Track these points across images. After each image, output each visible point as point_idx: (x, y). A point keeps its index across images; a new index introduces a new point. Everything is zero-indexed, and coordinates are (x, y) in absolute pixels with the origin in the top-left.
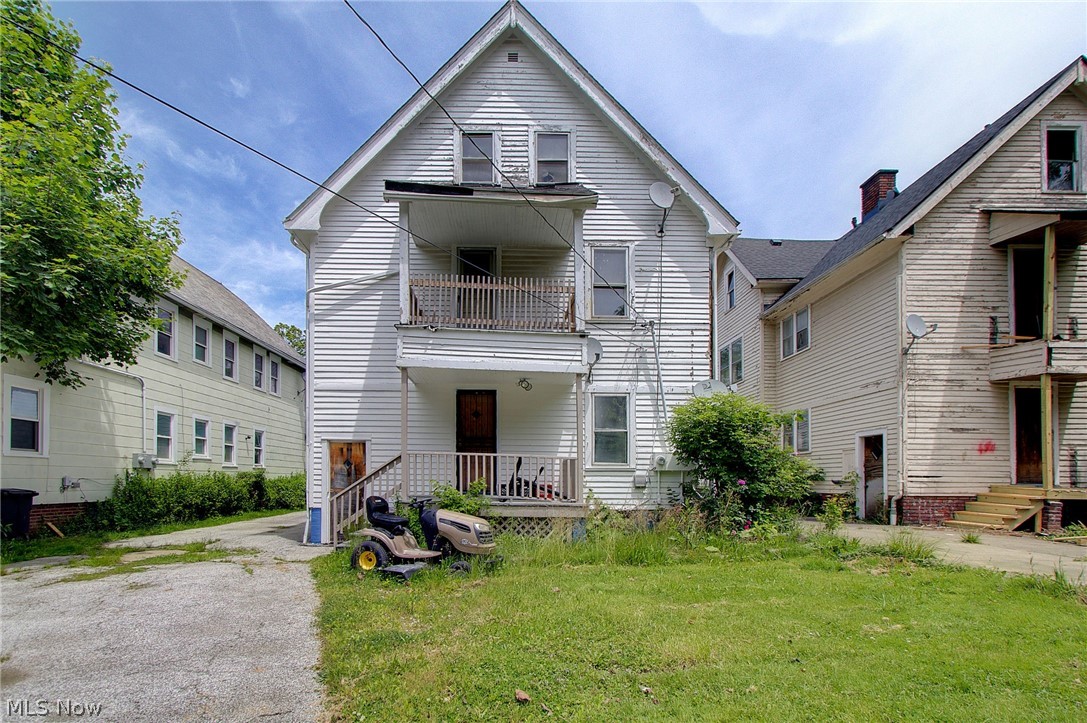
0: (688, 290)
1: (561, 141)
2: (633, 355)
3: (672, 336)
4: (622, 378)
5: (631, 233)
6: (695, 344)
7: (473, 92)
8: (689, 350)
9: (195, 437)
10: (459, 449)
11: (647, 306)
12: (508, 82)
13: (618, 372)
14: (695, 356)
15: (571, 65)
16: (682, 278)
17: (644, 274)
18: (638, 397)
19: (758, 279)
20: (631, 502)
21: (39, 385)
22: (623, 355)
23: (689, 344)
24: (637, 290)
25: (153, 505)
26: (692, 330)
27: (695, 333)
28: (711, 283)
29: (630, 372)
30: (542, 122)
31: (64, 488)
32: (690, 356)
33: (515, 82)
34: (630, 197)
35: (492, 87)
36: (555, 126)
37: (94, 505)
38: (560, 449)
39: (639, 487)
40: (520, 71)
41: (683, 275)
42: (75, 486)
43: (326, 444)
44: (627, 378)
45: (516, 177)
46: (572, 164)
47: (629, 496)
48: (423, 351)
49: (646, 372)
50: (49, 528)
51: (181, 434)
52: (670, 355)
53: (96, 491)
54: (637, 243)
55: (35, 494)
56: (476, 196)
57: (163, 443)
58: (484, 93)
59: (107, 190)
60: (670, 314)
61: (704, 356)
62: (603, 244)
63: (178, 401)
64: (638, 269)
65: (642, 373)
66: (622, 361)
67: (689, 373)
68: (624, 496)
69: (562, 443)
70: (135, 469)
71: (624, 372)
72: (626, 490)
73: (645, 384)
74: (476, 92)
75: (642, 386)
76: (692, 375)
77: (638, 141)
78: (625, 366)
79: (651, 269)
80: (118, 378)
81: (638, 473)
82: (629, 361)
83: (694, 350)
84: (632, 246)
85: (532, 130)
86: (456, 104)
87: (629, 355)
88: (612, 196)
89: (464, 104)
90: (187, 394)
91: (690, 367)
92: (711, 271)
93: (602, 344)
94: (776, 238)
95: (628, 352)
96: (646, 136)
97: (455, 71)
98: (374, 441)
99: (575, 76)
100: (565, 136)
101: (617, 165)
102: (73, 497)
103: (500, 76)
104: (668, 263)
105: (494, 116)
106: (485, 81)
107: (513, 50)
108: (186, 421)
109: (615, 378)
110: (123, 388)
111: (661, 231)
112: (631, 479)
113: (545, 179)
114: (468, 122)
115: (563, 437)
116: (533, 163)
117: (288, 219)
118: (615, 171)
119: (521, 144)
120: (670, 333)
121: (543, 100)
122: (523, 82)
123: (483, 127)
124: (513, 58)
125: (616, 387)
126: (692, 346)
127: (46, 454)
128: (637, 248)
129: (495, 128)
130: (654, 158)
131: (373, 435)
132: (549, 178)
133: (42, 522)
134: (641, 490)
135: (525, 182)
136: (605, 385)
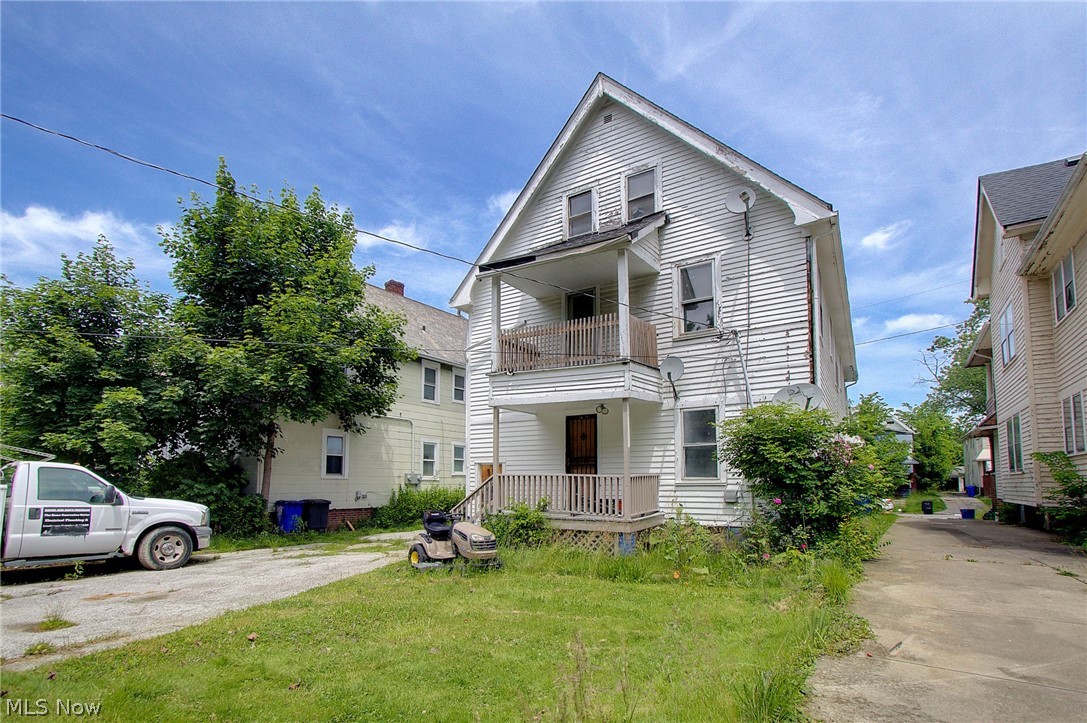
0: (782, 289)
1: (648, 176)
2: (721, 367)
3: (764, 340)
4: (711, 391)
5: (717, 244)
6: (791, 346)
7: (577, 162)
8: (784, 353)
9: (453, 459)
10: (567, 472)
11: (736, 313)
12: (604, 141)
13: (706, 385)
14: (791, 358)
15: (648, 108)
16: (776, 277)
17: (731, 282)
18: (727, 409)
19: (1005, 227)
20: (724, 518)
21: (341, 433)
22: (712, 368)
23: (784, 347)
24: (724, 299)
25: (409, 511)
26: (787, 331)
27: (791, 333)
28: (809, 276)
29: (719, 384)
30: (632, 166)
31: (358, 498)
32: (785, 359)
33: (609, 139)
34: (714, 209)
35: (592, 150)
36: (643, 165)
37: (376, 509)
38: (652, 465)
39: (731, 502)
40: (613, 128)
41: (775, 274)
42: (364, 497)
43: (477, 466)
44: (716, 390)
45: (611, 221)
46: (658, 194)
47: (721, 512)
48: (505, 392)
49: (736, 382)
50: (347, 525)
51: (443, 458)
52: (762, 361)
53: (379, 499)
54: (723, 253)
55: (330, 503)
56: (538, 260)
57: (428, 466)
58: (585, 158)
59: (349, 312)
60: (759, 318)
61: (802, 357)
62: (689, 262)
63: (439, 433)
64: (724, 278)
65: (731, 383)
66: (711, 373)
67: (784, 377)
68: (715, 512)
69: (654, 459)
70: (406, 484)
71: (713, 385)
72: (717, 506)
73: (735, 394)
74: (579, 160)
75: (732, 397)
76: (788, 379)
77: (714, 154)
78: (714, 379)
79: (739, 275)
80: (395, 422)
81: (729, 488)
82: (718, 372)
83: (790, 352)
84: (717, 257)
85: (623, 175)
86: (564, 175)
87: (718, 367)
88: (697, 214)
89: (571, 173)
90: (446, 427)
91: (785, 371)
92: (809, 262)
93: (683, 360)
94: (1071, 156)
95: (716, 364)
96: (722, 147)
97: (557, 151)
98: (508, 463)
99: (653, 117)
100: (652, 171)
101: (702, 182)
102: (363, 504)
103: (597, 139)
104: (758, 265)
105: (593, 174)
106: (586, 148)
107: (606, 113)
108: (446, 447)
109: (704, 391)
110: (398, 428)
111: (748, 234)
112: (722, 494)
113: (635, 216)
114: (573, 186)
115: (655, 454)
116: (624, 205)
117: (452, 301)
118: (701, 188)
119: (614, 191)
120: (762, 338)
121: (633, 145)
122: (616, 137)
123: (584, 187)
124: (608, 119)
125: (705, 400)
126: (788, 348)
127: (346, 477)
128: (724, 258)
129: (593, 185)
130: (731, 165)
131: (508, 459)
132: (638, 214)
133: (343, 520)
134: (731, 506)
135: (618, 223)
136: (695, 400)
